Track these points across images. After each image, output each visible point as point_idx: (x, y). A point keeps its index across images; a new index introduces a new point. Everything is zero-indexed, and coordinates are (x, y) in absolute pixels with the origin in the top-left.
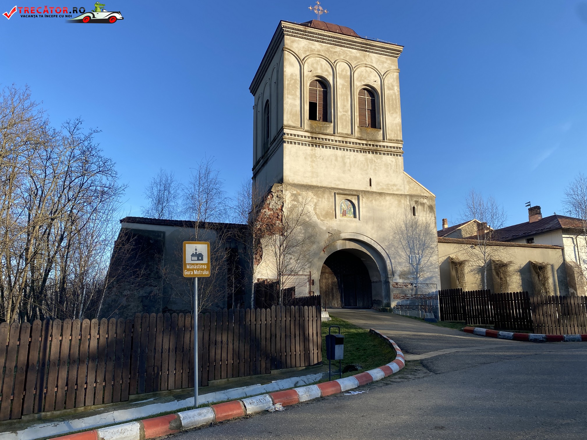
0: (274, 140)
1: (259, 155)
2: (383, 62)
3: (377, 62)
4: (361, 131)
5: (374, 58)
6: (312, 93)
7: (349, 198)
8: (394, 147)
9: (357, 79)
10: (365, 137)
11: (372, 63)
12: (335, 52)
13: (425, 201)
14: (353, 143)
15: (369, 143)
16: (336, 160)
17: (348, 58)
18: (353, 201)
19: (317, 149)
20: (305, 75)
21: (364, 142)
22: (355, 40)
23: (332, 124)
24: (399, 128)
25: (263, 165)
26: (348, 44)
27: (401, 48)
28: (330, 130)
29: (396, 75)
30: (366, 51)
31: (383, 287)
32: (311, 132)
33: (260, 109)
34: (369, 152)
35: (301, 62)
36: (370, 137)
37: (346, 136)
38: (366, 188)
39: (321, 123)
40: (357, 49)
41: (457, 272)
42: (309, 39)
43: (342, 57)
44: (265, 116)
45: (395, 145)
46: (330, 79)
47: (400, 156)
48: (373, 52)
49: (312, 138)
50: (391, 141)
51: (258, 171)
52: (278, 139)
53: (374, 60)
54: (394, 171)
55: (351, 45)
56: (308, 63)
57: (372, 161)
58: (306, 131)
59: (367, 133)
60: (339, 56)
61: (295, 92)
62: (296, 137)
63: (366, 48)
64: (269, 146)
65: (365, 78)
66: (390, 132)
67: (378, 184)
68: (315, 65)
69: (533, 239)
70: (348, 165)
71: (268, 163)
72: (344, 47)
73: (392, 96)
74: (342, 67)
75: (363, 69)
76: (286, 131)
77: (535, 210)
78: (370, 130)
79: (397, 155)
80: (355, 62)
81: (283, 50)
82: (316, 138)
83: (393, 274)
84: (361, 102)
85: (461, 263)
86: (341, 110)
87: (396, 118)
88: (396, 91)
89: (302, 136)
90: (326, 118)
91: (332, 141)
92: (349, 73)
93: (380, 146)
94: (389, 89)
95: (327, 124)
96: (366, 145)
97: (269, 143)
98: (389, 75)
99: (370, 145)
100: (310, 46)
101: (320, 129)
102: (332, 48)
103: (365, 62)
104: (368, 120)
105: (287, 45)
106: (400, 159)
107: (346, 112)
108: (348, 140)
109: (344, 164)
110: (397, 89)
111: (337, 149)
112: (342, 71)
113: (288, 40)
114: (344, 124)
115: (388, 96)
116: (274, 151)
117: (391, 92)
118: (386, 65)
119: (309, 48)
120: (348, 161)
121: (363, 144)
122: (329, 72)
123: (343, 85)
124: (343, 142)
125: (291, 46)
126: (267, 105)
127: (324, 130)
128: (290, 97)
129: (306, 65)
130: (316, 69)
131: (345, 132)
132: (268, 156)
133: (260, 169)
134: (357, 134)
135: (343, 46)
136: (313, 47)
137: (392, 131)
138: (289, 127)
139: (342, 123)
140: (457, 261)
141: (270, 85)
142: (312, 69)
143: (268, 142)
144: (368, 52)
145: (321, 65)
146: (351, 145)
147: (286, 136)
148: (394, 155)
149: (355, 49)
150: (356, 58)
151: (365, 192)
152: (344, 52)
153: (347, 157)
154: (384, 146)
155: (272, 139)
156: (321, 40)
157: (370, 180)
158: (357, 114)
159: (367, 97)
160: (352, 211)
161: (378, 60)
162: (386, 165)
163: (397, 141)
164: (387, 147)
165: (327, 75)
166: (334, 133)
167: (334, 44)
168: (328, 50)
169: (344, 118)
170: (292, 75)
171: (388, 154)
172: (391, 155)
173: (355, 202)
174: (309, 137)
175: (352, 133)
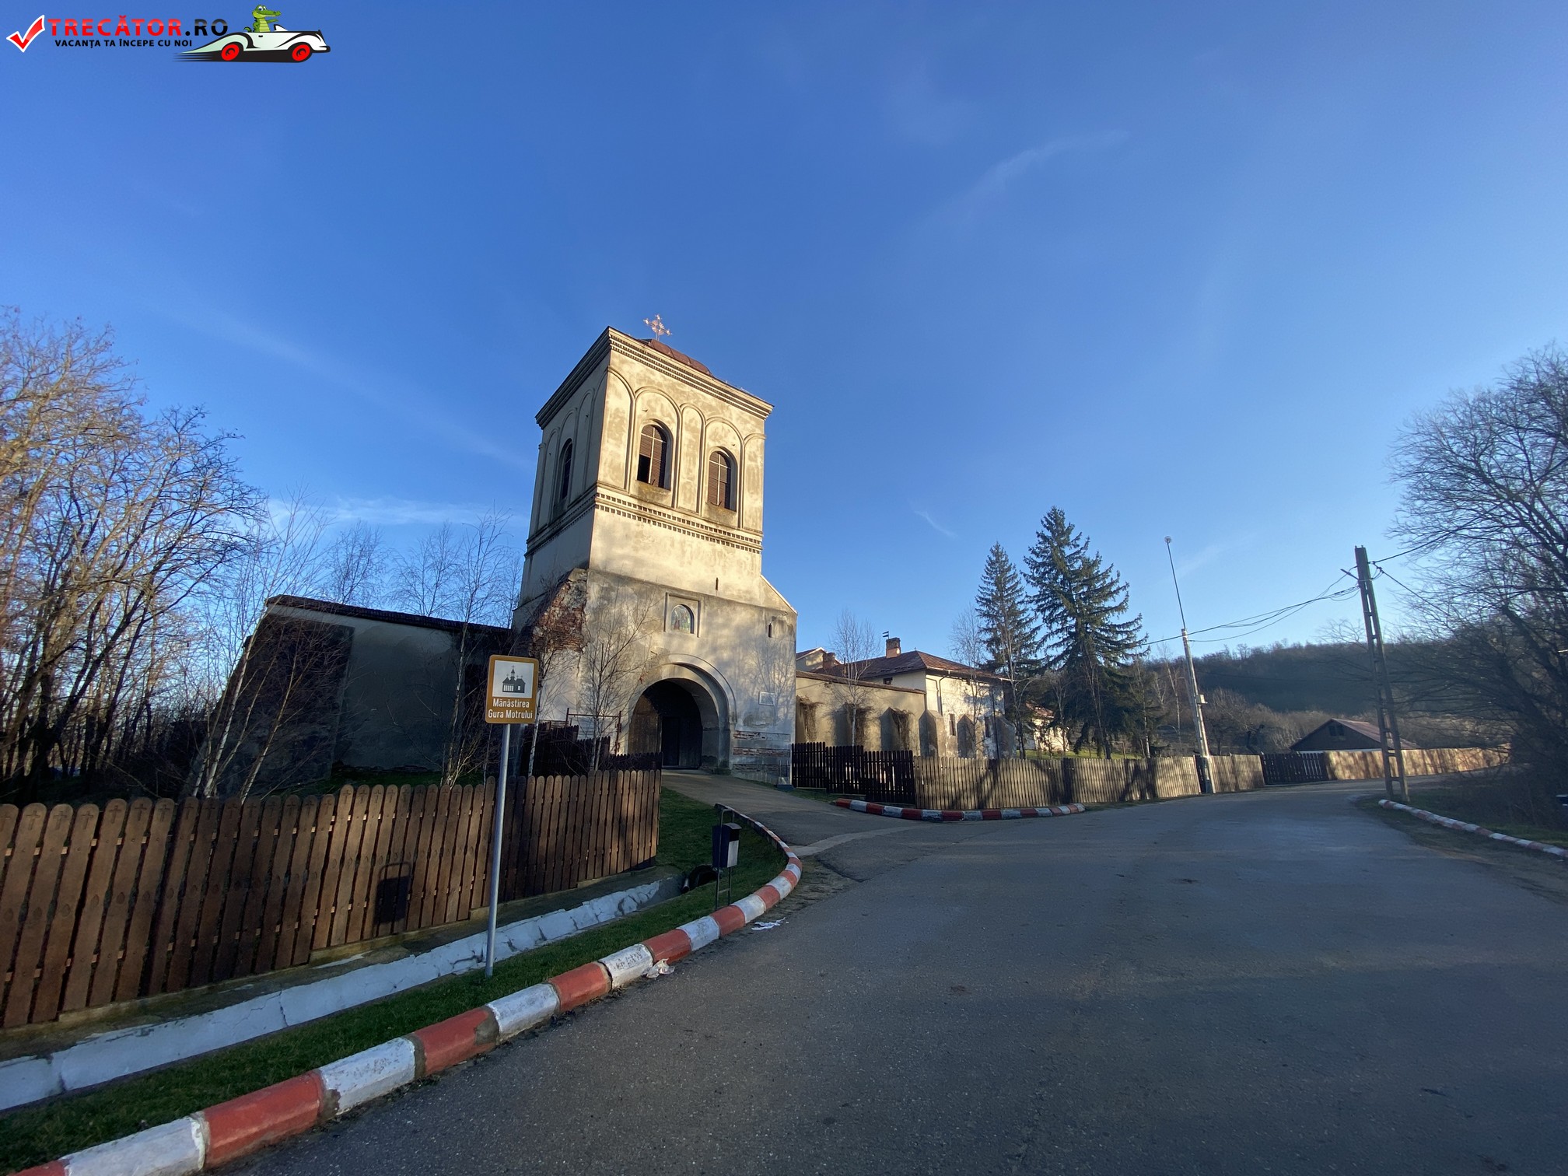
0: (577, 501)
1: (545, 519)
2: (746, 422)
3: (738, 419)
4: (709, 510)
5: (734, 413)
6: (645, 443)
7: (686, 603)
8: (751, 540)
9: (710, 437)
10: (714, 519)
11: (731, 418)
12: (684, 392)
13: (785, 618)
14: (698, 525)
15: (720, 528)
16: (672, 545)
17: (700, 404)
18: (692, 608)
19: (646, 525)
20: (637, 414)
21: (713, 526)
22: (712, 382)
23: (671, 493)
24: (760, 514)
25: (550, 538)
26: (701, 385)
27: (770, 408)
28: (667, 501)
29: (761, 442)
30: (725, 401)
31: (721, 737)
32: (639, 500)
33: (553, 449)
34: (718, 541)
35: (633, 395)
36: (722, 521)
37: (689, 513)
38: (711, 592)
39: (656, 489)
40: (713, 395)
41: (806, 718)
42: (647, 364)
43: (692, 402)
44: (561, 462)
45: (753, 537)
46: (673, 428)
47: (758, 552)
48: (733, 405)
49: (640, 507)
50: (748, 530)
51: (540, 545)
52: (585, 500)
53: (734, 416)
54: (749, 572)
55: (705, 387)
56: (642, 398)
57: (721, 554)
58: (632, 496)
59: (718, 515)
60: (688, 399)
61: (621, 435)
62: (616, 502)
63: (725, 397)
64: (566, 508)
65: (721, 438)
66: (747, 518)
67: (727, 587)
68: (653, 404)
69: (891, 679)
70: (688, 554)
71: (561, 535)
72: (696, 387)
73: (753, 469)
74: (689, 415)
75: (719, 424)
76: (600, 490)
77: (893, 643)
78: (722, 510)
79: (754, 551)
80: (709, 413)
81: (607, 371)
82: (645, 509)
83: (735, 718)
84: (713, 470)
85: (813, 706)
86: (685, 476)
87: (756, 500)
88: (759, 464)
89: (624, 503)
90: (663, 482)
91: (669, 516)
92: (699, 427)
93: (734, 535)
94: (751, 459)
95: (663, 492)
96: (716, 530)
97: (567, 504)
98: (752, 441)
99: (720, 531)
100: (648, 374)
101: (653, 497)
102: (679, 385)
103: (722, 416)
104: (719, 497)
105: (614, 364)
106: (758, 557)
107: (692, 479)
108: (692, 519)
109: (684, 552)
110: (760, 461)
111: (675, 529)
112: (691, 421)
113: (615, 358)
114: (688, 496)
115: (748, 469)
116: (575, 519)
117: (753, 464)
118: (749, 426)
119: (645, 376)
120: (688, 549)
121: (711, 529)
122: (671, 418)
123: (690, 441)
124: (684, 521)
125: (620, 368)
126: (568, 448)
127: (658, 499)
128: (611, 440)
129: (640, 400)
130: (654, 410)
131: (688, 507)
132: (562, 524)
133: (542, 543)
134: (704, 513)
135: (694, 386)
136: (652, 377)
137: (750, 517)
138: (606, 485)
139: (685, 495)
140: (808, 703)
141: (578, 418)
142: (648, 408)
143: (562, 504)
144: (728, 402)
145: (662, 406)
146: (695, 527)
147: (600, 497)
148: (750, 550)
149: (711, 394)
150: (710, 407)
151: (708, 597)
152: (695, 394)
153: (687, 543)
154: (738, 537)
155: (572, 500)
156: (666, 370)
157: (717, 580)
158: (706, 485)
159: (721, 465)
160: (689, 622)
161: (739, 418)
162: (740, 563)
163: (756, 532)
164: (743, 538)
165: (668, 422)
166: (673, 506)
167: (682, 381)
168: (672, 387)
169: (688, 487)
170: (617, 410)
171: (743, 548)
172: (747, 549)
173: (695, 611)
174: (635, 506)
175: (698, 511)
